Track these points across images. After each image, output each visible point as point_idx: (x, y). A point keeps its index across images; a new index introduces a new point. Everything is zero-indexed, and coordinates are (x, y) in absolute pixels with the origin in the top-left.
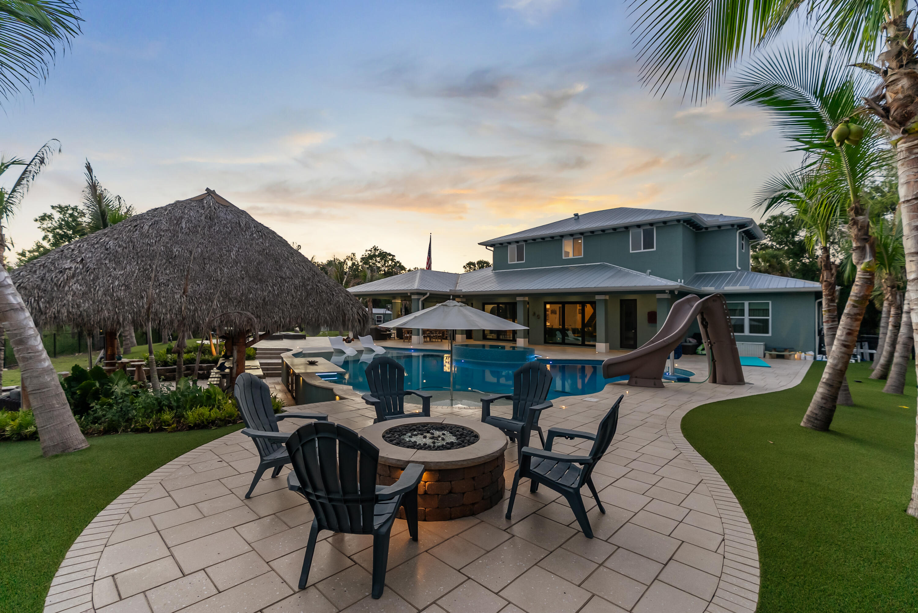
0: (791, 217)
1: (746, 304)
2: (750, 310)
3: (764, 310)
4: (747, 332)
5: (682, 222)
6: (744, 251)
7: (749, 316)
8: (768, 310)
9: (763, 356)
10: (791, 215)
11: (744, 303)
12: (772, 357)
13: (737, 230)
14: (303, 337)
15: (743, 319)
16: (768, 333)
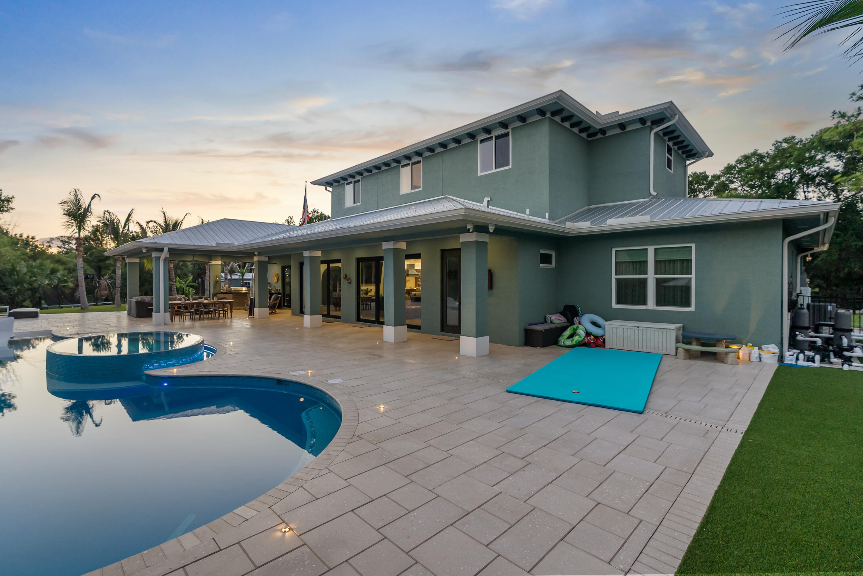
0: (766, 155)
1: (651, 250)
2: (657, 263)
3: (682, 261)
4: (651, 304)
5: (548, 115)
6: (672, 171)
7: (656, 274)
8: (691, 260)
9: (674, 353)
10: (767, 153)
11: (647, 249)
12: (691, 355)
13: (652, 129)
14: (34, 315)
15: (645, 280)
16: (688, 304)
